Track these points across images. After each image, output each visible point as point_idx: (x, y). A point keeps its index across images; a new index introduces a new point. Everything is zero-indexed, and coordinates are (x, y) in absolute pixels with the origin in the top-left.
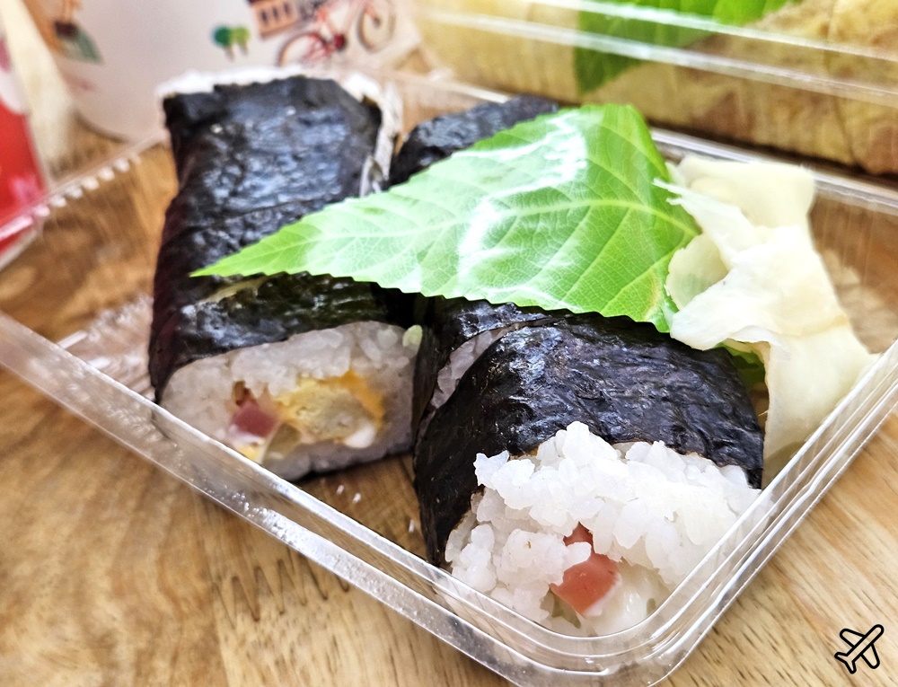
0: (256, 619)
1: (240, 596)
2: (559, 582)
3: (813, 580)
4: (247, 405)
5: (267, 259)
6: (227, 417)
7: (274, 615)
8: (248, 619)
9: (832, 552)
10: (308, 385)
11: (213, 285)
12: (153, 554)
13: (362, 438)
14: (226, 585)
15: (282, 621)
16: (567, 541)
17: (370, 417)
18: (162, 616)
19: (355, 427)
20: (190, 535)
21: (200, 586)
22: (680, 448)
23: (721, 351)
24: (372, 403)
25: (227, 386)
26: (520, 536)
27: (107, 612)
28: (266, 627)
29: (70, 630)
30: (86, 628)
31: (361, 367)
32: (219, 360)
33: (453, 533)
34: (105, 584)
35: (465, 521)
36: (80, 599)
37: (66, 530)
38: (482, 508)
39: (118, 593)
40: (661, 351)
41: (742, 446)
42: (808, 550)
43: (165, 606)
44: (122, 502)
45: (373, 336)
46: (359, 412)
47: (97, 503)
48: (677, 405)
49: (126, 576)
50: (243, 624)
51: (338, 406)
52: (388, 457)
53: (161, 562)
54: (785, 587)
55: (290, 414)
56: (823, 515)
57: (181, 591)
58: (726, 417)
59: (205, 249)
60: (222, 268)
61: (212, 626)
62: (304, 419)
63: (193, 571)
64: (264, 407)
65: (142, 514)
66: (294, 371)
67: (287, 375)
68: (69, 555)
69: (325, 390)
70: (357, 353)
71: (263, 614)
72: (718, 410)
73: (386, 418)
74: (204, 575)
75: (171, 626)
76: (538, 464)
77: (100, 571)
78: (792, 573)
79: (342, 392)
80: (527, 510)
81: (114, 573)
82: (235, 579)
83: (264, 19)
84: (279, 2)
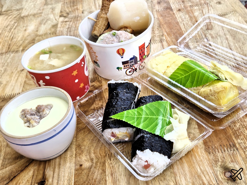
0: (110, 160)
1: (109, 157)
2: (143, 166)
3: (176, 169)
4: (113, 134)
5: (118, 117)
6: (110, 135)
7: (113, 160)
8: (109, 160)
9: (180, 166)
10: (121, 133)
11: (111, 118)
12: (99, 149)
13: (127, 139)
14: (107, 155)
15: (113, 161)
16: (145, 162)
17: (128, 137)
18: (99, 157)
19: (126, 138)
20: (104, 147)
21: (104, 154)
22: (160, 153)
23: (169, 141)
24: (129, 136)
25: (111, 132)
26: (140, 160)
27: (93, 155)
28: (111, 161)
29: (88, 157)
30: (90, 157)
31: (127, 132)
32: (110, 129)
33: (133, 158)
34: (93, 152)
35: (135, 157)
36: (90, 153)
37: (88, 143)
38: (137, 156)
39: (94, 153)
40: (162, 140)
41: (168, 153)
42: (177, 165)
43: (100, 156)
44: (96, 140)
45: (130, 129)
46: (127, 136)
47: (93, 140)
48: (162, 147)
49: (95, 151)
50: (109, 161)
51: (124, 136)
52: (130, 141)
53: (100, 150)
54: (173, 169)
55: (118, 136)
56: (180, 161)
57: (102, 155)
58: (167, 150)
59: (111, 112)
60: (113, 117)
61: (105, 160)
62: (120, 136)
63: (104, 152)
64: (115, 135)
65: (98, 143)
66: (119, 131)
67: (118, 132)
68: (89, 147)
69: (123, 134)
70: (127, 130)
71: (111, 160)
72: (167, 148)
73: (130, 137)
74: (105, 153)
75: (100, 159)
76: (143, 153)
77: (92, 150)
78: (174, 167)
79: (125, 134)
80: (141, 158)
81: (94, 150)
82: (109, 154)
83: (125, 66)
84: (127, 64)
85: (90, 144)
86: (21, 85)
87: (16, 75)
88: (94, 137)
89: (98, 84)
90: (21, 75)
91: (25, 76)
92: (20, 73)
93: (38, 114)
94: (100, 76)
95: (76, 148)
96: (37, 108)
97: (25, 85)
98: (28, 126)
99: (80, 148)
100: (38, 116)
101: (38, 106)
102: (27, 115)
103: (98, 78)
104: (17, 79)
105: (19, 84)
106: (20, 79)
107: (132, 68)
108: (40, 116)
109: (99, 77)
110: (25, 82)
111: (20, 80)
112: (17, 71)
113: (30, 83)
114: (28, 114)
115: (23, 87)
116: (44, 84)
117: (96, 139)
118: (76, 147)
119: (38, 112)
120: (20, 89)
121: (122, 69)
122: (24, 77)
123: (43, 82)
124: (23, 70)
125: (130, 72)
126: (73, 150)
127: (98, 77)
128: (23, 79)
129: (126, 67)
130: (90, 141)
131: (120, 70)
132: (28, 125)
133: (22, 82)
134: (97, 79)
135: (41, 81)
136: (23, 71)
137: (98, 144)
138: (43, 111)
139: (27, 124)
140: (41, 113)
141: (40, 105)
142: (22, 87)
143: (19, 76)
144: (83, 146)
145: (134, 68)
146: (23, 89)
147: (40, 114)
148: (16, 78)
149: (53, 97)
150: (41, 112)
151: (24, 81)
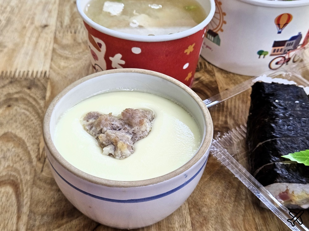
6: (278, 194)
12: (241, 217)
13: (306, 207)
19: (305, 204)
20: (251, 215)
25: (285, 189)
34: (229, 222)
36: (223, 225)
39: (233, 226)
44: (230, 197)
47: (222, 195)
49: (233, 221)
53: (244, 221)
55: (295, 198)
62: (297, 200)
63: (253, 226)
65: (236, 203)
77: (227, 218)
83: (274, 51)
84: (280, 48)
85: (219, 203)
86: (46, 55)
87: (32, 34)
88: (224, 190)
89: (207, 77)
90: (43, 35)
91: (51, 38)
92: (42, 32)
93: (129, 128)
94: (209, 63)
95: (190, 209)
96: (123, 114)
97: (55, 57)
98: (110, 155)
99: (200, 210)
100: (128, 132)
101: (127, 110)
102: (105, 129)
103: (205, 65)
104: (37, 42)
105: (42, 54)
106: (42, 43)
107: (284, 55)
108: (134, 134)
109: (207, 64)
110: (54, 50)
111: (43, 46)
112: (32, 27)
113: (65, 55)
114: (106, 126)
115: (52, 60)
116: (123, 62)
117: (229, 195)
118: (190, 206)
119: (126, 123)
120: (44, 62)
121: (268, 56)
122: (51, 41)
123: (122, 59)
124: (46, 26)
125: (277, 63)
126: (184, 212)
127: (204, 63)
128: (48, 44)
129: (275, 53)
130: (218, 197)
131: (262, 56)
132: (112, 152)
133: (46, 50)
134: (203, 66)
135: (119, 56)
136: (47, 28)
137: (237, 206)
138: (141, 123)
139: (109, 149)
140: (136, 128)
141: (132, 110)
142: (49, 61)
143: (39, 35)
144: (203, 207)
145: (287, 57)
146: (51, 65)
147: (133, 129)
148: (34, 40)
149: (150, 93)
150: (136, 124)
151: (51, 48)
